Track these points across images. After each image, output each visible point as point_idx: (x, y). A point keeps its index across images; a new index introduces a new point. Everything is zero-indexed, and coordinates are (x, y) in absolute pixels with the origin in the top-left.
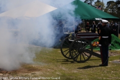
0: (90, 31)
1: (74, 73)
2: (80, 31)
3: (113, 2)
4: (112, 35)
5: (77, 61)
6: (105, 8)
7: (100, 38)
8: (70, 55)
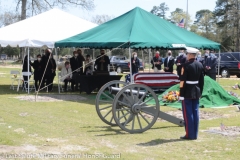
0: (162, 71)
1: (129, 154)
2: (142, 69)
3: (208, 11)
4: (206, 78)
5: (127, 130)
6: (192, 23)
7: (181, 84)
8: (114, 117)
